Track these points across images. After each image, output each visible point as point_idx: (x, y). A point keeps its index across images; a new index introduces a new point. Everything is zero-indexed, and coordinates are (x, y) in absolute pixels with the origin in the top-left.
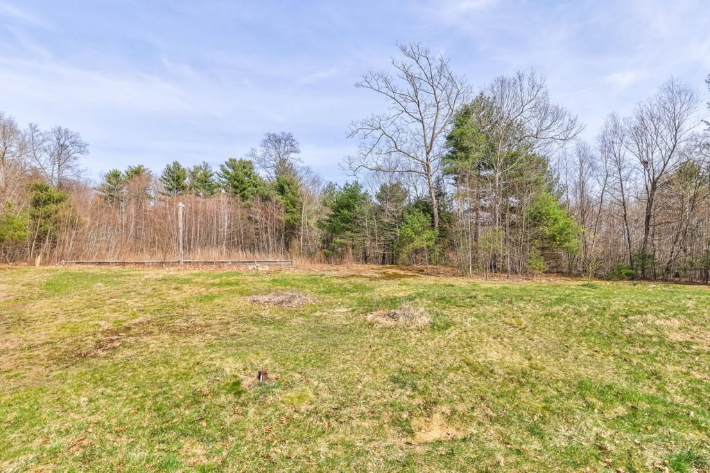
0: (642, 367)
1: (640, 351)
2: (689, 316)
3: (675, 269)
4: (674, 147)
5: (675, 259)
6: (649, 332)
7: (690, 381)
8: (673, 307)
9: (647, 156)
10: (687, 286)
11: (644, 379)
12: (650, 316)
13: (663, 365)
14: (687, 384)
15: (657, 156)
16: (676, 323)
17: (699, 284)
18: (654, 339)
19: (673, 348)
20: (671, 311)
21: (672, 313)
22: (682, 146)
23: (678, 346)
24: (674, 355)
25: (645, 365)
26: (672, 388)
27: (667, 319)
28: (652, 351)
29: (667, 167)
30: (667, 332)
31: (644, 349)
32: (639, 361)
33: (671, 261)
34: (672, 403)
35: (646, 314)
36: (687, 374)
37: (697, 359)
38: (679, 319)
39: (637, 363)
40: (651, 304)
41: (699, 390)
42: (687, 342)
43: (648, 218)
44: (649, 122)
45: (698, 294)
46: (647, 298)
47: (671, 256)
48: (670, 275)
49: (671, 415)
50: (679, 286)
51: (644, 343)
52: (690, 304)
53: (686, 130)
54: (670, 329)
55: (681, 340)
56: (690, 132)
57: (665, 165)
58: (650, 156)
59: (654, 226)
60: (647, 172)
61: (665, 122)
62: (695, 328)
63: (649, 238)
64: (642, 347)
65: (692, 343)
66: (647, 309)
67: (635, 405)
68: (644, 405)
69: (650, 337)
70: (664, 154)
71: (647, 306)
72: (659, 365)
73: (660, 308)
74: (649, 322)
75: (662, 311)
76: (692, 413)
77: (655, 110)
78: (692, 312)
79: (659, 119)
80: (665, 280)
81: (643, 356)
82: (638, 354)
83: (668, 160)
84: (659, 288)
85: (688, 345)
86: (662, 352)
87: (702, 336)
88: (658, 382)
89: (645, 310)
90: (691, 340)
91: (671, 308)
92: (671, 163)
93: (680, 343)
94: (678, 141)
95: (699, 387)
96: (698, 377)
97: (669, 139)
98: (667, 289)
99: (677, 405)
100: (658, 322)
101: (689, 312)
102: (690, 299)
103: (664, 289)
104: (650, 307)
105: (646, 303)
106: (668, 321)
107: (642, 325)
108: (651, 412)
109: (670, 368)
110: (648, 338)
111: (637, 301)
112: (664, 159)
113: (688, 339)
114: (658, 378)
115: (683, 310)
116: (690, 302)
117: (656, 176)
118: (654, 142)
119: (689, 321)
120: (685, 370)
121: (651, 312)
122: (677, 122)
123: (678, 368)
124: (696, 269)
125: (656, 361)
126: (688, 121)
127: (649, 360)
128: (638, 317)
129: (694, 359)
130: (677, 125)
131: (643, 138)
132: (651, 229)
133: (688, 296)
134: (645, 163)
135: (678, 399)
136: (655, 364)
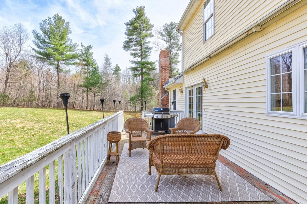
0: (5, 139)
1: (4, 133)
2: (24, 118)
3: (17, 102)
4: (20, 52)
5: (18, 97)
6: (8, 126)
7: (24, 139)
8: (18, 115)
9: (8, 52)
10: (22, 108)
11: (7, 143)
12: (8, 120)
13: (14, 136)
14: (23, 140)
15: (12, 53)
16: (19, 121)
17: (26, 107)
18: (10, 128)
19: (18, 130)
20: (17, 117)
21: (17, 118)
22: (22, 52)
23: (20, 129)
24: (18, 132)
25: (7, 138)
26: (18, 143)
27: (15, 120)
28: (10, 132)
29: (16, 59)
30: (15, 125)
31: (6, 133)
32: (4, 137)
33: (16, 98)
34: (18, 148)
35: (6, 119)
36: (23, 137)
37: (26, 132)
38: (20, 119)
39: (3, 138)
40: (8, 115)
41: (27, 141)
42: (23, 127)
43: (7, 79)
44: (10, 37)
45: (26, 110)
46: (6, 113)
47: (16, 96)
48: (16, 104)
49: (18, 152)
50: (19, 108)
51: (6, 130)
52: (24, 114)
53: (24, 47)
54: (17, 123)
55: (20, 127)
56: (26, 48)
57: (16, 58)
58: (9, 52)
59: (10, 83)
60: (7, 58)
61: (17, 40)
62: (25, 122)
63: (7, 88)
64: (5, 132)
65: (24, 127)
66: (7, 117)
67: (3, 153)
68: (7, 152)
69: (9, 127)
70: (15, 53)
71: (7, 116)
72: (13, 137)
73: (12, 116)
74: (8, 122)
75: (13, 117)
76: (25, 149)
77: (13, 33)
78: (24, 116)
79: (14, 37)
80: (13, 106)
81: (6, 135)
82: (4, 135)
83: (17, 56)
84: (11, 109)
85: (23, 128)
86: (14, 132)
87: (28, 124)
88: (13, 143)
89: (6, 117)
90: (24, 126)
91: (17, 116)
92: (18, 58)
93: (21, 128)
94: (22, 50)
95: (27, 140)
96: (27, 137)
97: (18, 48)
98: (15, 109)
99: (20, 148)
100: (12, 122)
101: (23, 116)
102: (24, 112)
103: (13, 109)
104: (8, 116)
105: (6, 115)
106: (16, 121)
107: (5, 123)
108: (10, 153)
109: (17, 137)
110: (7, 128)
111: (2, 114)
112: (15, 55)
113: (23, 126)
114: (13, 141)
115: (21, 116)
116: (24, 113)
117: (12, 62)
118: (11, 46)
119: (23, 119)
120: (22, 136)
121: (9, 118)
122: (21, 42)
123: (20, 136)
124: (25, 102)
125: (11, 136)
126: (25, 44)
127: (8, 136)
128: (3, 120)
129: (25, 132)
130: (21, 43)
131: (7, 43)
132: (8, 84)
133: (23, 111)
134: (7, 55)
135: (20, 146)
136: (11, 137)
